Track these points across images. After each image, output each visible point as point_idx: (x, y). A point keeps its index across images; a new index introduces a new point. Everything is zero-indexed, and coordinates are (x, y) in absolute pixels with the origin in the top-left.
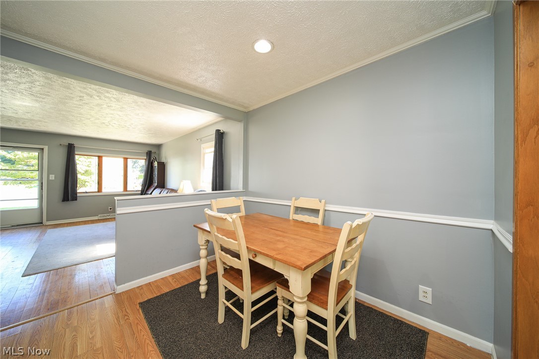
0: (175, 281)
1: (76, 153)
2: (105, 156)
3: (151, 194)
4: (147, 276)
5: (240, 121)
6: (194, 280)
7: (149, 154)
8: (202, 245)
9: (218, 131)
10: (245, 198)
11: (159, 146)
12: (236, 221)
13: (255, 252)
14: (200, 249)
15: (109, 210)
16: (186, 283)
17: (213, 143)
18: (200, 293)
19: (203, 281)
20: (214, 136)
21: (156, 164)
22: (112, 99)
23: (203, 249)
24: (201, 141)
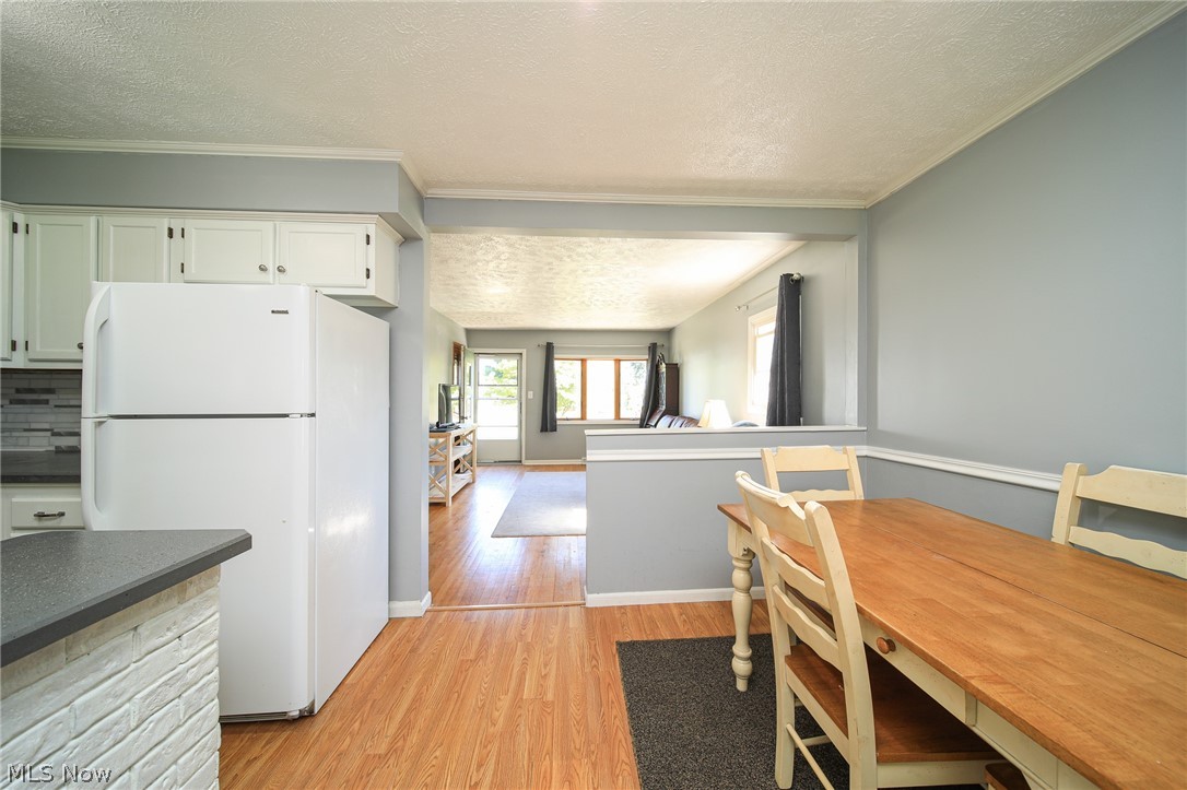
0: (685, 621)
1: (556, 356)
2: (591, 359)
3: (655, 426)
4: (634, 591)
5: (848, 238)
6: (725, 635)
7: (653, 348)
8: (737, 559)
9: (787, 278)
10: (865, 450)
11: (668, 333)
12: (817, 520)
13: (888, 635)
14: (734, 567)
16: (706, 635)
17: (773, 311)
18: (733, 675)
19: (741, 649)
20: (777, 292)
21: (663, 368)
22: (588, 256)
23: (740, 568)
24: (749, 309)
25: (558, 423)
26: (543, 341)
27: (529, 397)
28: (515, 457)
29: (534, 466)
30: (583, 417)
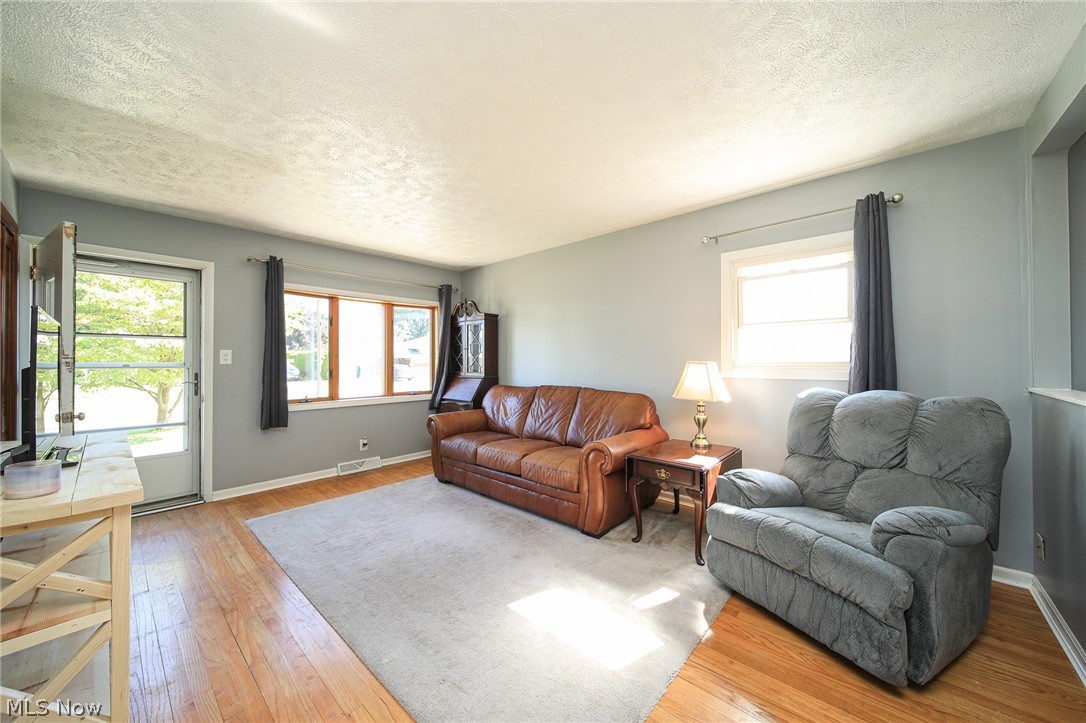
1: (287, 286)
7: (445, 293)
15: (361, 449)
21: (478, 319)
25: (291, 408)
26: (263, 253)
27: (222, 362)
29: (241, 499)
30: (333, 396)
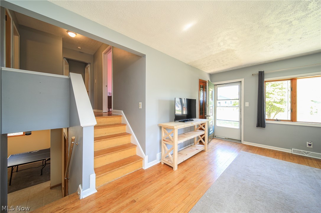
15: (308, 146)
25: (266, 122)
26: (256, 71)
27: (246, 106)
28: (238, 138)
29: (250, 146)
30: (293, 118)
